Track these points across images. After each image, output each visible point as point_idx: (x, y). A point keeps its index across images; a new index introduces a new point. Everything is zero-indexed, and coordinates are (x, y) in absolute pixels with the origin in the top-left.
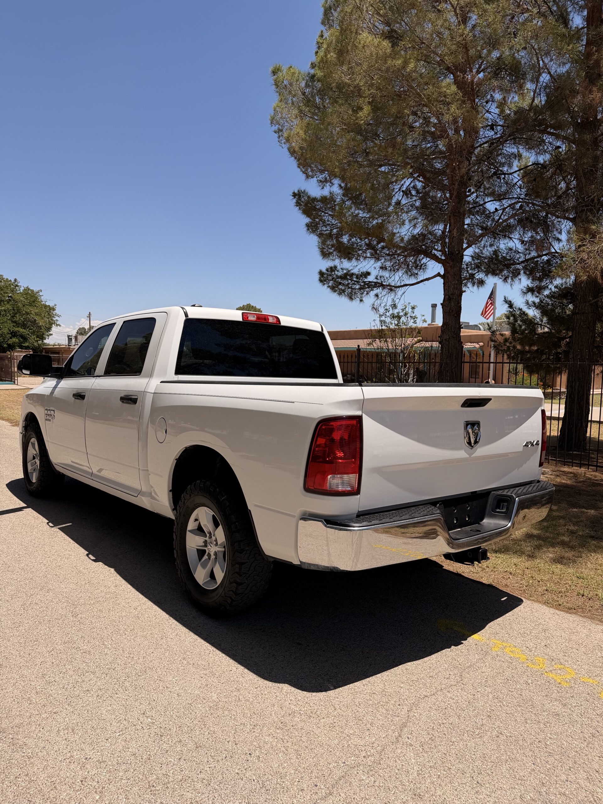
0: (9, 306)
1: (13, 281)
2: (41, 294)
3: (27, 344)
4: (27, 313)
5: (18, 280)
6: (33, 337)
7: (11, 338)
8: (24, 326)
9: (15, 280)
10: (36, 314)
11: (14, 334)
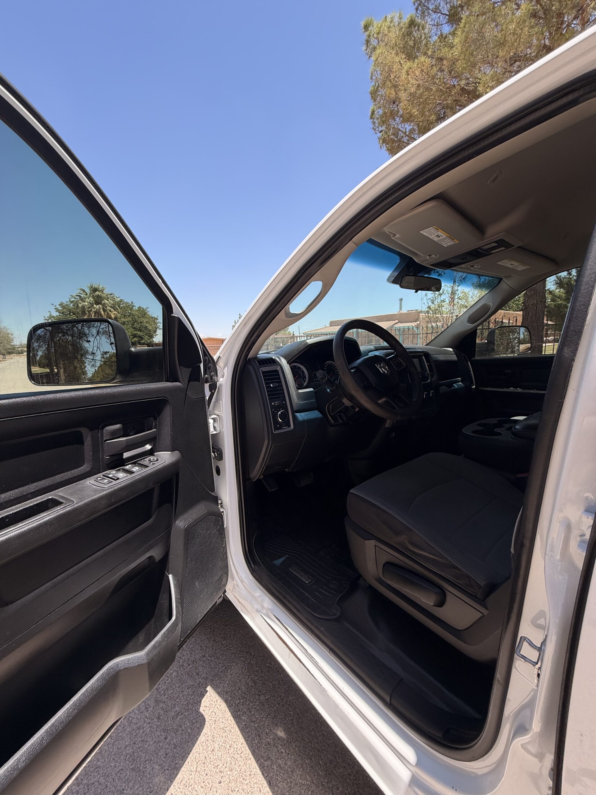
0: (130, 319)
1: (130, 303)
2: (148, 310)
3: (143, 341)
4: (141, 322)
5: (133, 302)
6: (146, 337)
7: (133, 338)
8: (140, 331)
9: (132, 302)
10: (147, 323)
11: (135, 336)
